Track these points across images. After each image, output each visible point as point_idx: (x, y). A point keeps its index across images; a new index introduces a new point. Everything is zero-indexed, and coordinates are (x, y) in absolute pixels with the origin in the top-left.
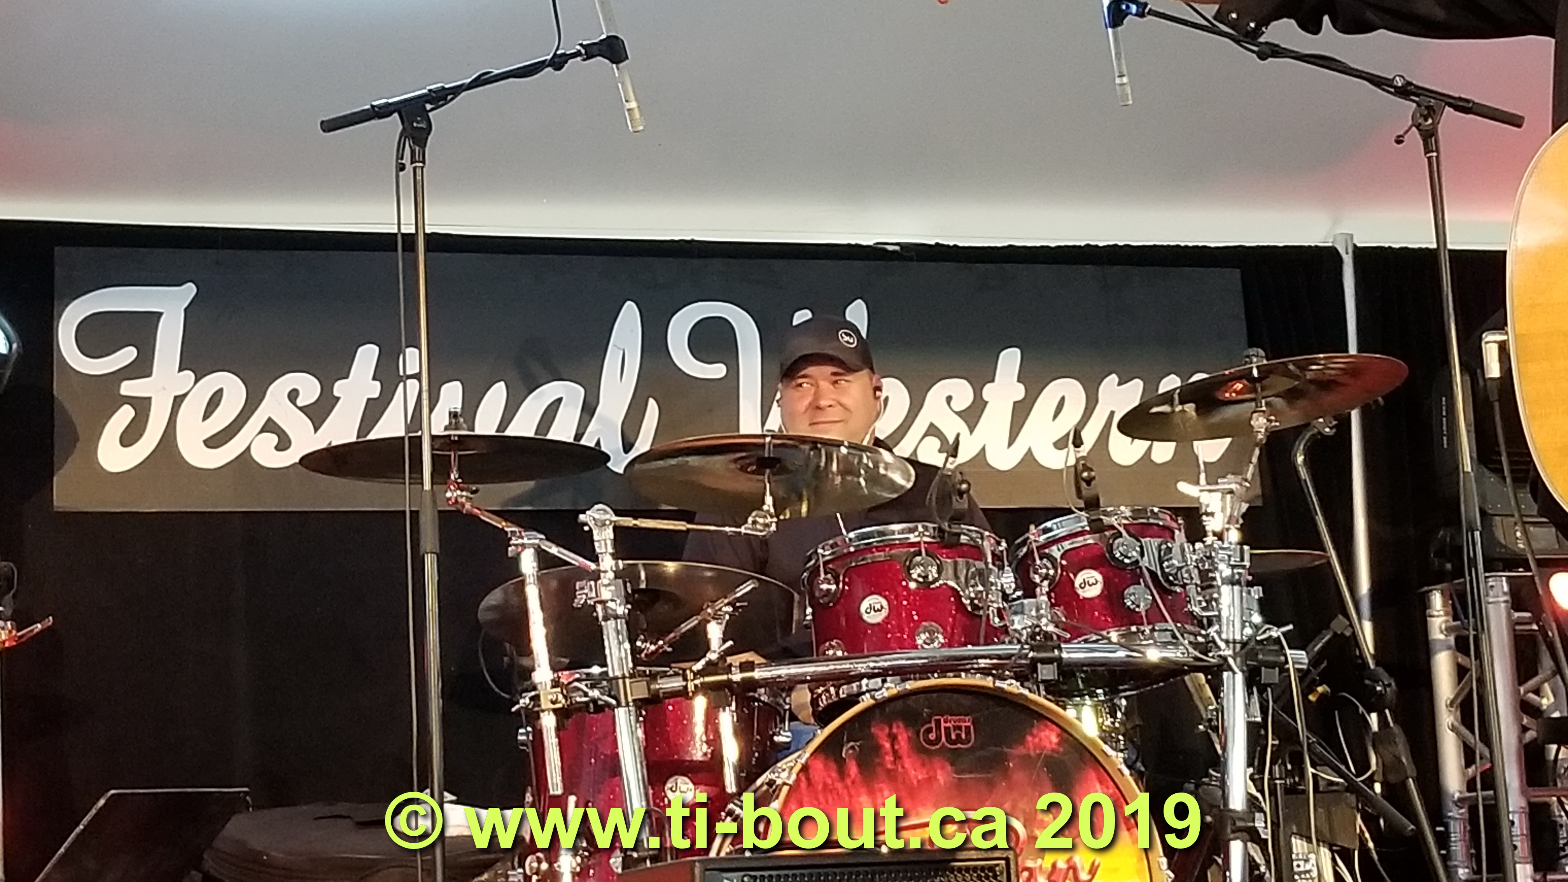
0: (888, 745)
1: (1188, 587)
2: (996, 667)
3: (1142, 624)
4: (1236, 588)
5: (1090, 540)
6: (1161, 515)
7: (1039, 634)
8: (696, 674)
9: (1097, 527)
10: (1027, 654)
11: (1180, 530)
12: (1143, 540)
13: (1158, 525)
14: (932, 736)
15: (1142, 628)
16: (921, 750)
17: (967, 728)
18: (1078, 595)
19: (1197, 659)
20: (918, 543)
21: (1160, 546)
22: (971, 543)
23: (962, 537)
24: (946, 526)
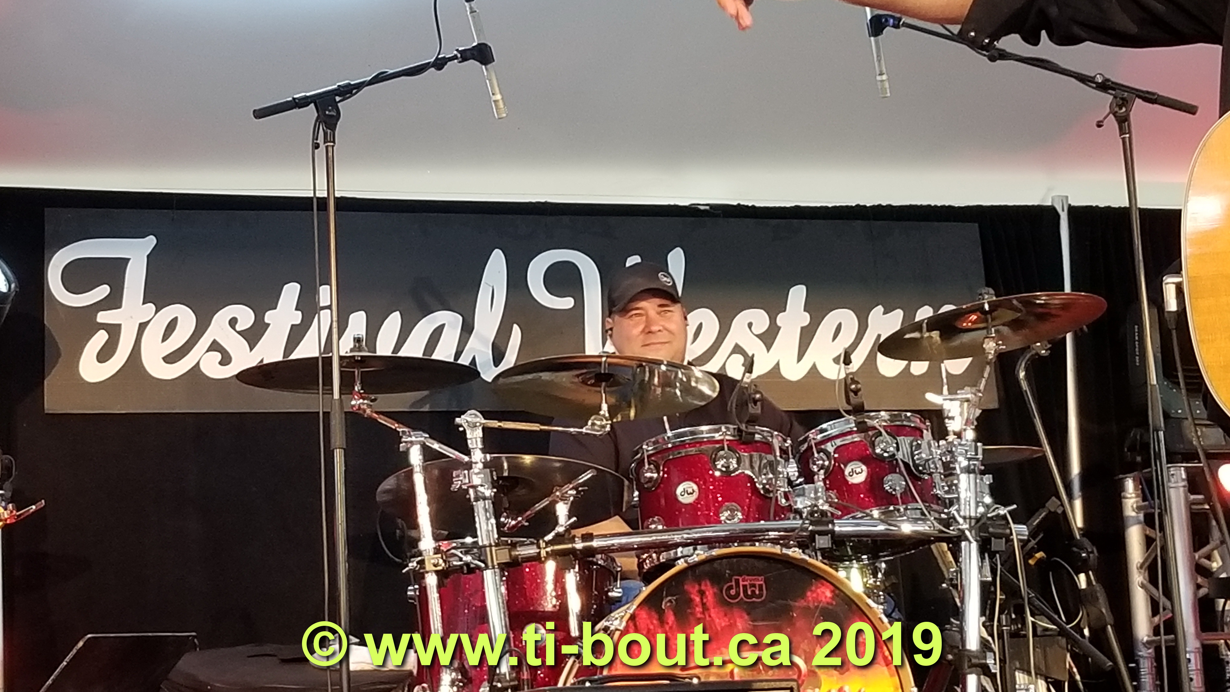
0: (698, 599)
1: (933, 475)
2: (782, 538)
3: (898, 504)
4: (972, 476)
5: (857, 438)
6: (912, 418)
7: (816, 512)
8: (548, 543)
9: (862, 428)
10: (808, 527)
11: (927, 430)
12: (898, 438)
13: (910, 426)
14: (733, 592)
15: (898, 507)
16: (724, 602)
17: (761, 586)
18: (848, 482)
19: (941, 532)
20: (722, 441)
21: (912, 442)
22: (764, 440)
23: (757, 436)
24: (743, 427)
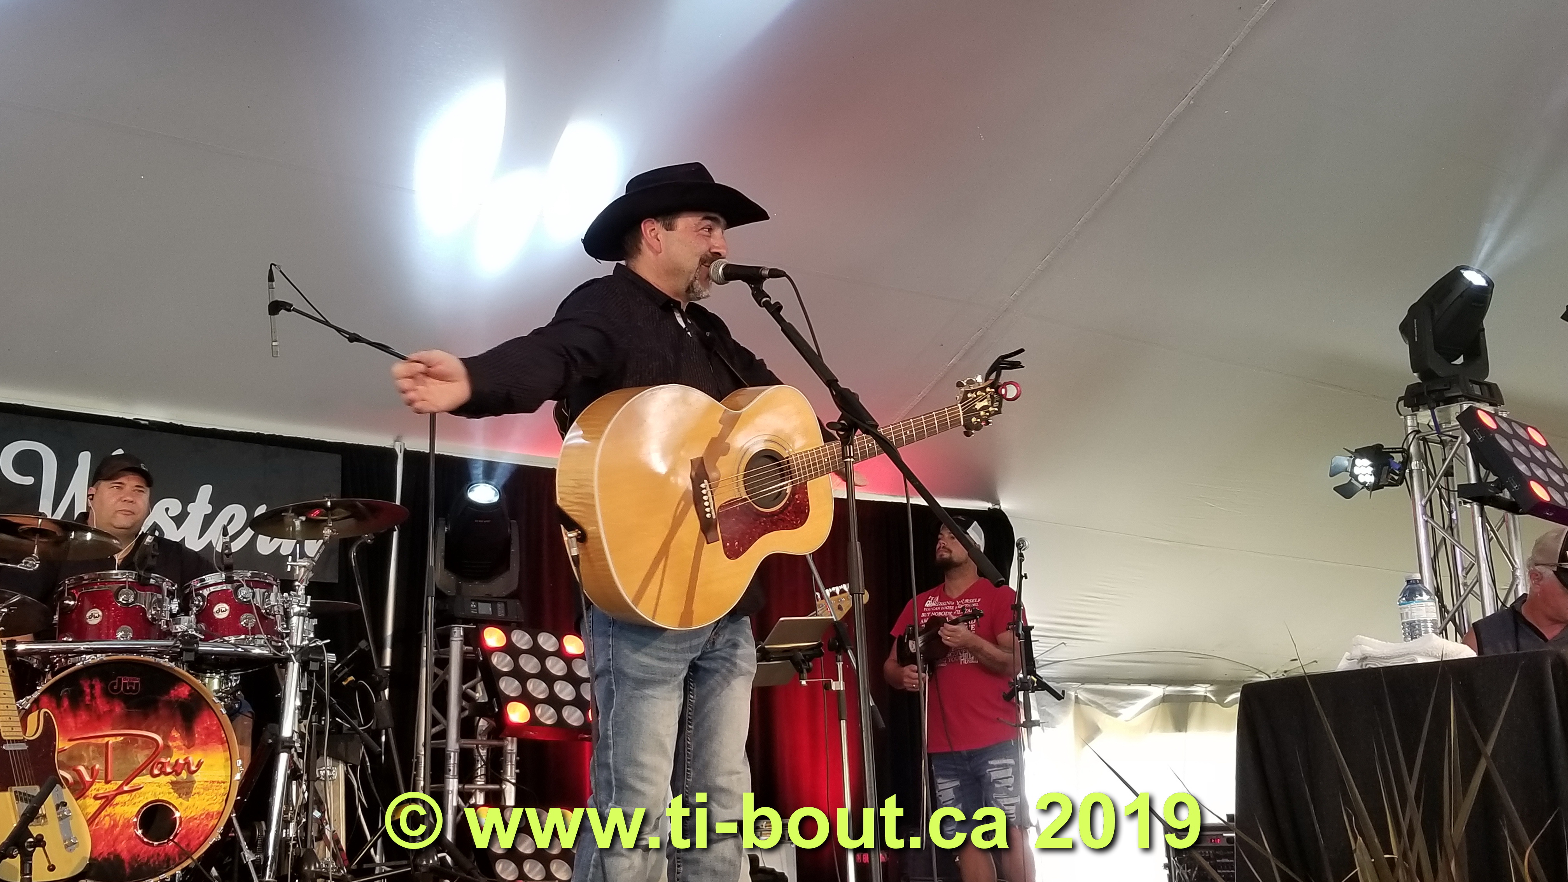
0: (88, 691)
1: (276, 617)
2: (159, 652)
3: (248, 635)
4: (302, 618)
5: (224, 587)
7: (187, 636)
9: (229, 580)
10: (179, 646)
11: (277, 586)
12: (255, 590)
13: (266, 583)
14: (115, 687)
15: (248, 637)
16: (108, 694)
17: (137, 684)
18: (215, 617)
19: (275, 655)
20: (125, 581)
21: (264, 593)
22: (157, 584)
23: (151, 580)
24: (142, 573)
